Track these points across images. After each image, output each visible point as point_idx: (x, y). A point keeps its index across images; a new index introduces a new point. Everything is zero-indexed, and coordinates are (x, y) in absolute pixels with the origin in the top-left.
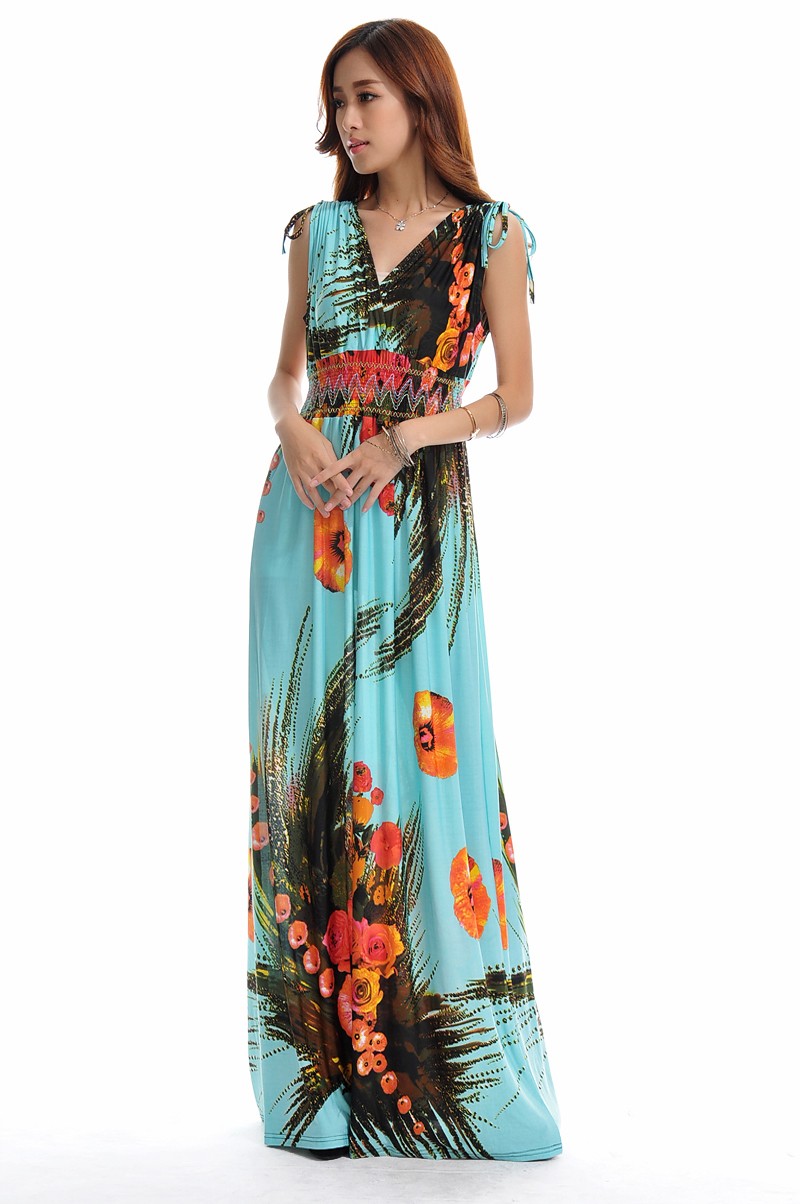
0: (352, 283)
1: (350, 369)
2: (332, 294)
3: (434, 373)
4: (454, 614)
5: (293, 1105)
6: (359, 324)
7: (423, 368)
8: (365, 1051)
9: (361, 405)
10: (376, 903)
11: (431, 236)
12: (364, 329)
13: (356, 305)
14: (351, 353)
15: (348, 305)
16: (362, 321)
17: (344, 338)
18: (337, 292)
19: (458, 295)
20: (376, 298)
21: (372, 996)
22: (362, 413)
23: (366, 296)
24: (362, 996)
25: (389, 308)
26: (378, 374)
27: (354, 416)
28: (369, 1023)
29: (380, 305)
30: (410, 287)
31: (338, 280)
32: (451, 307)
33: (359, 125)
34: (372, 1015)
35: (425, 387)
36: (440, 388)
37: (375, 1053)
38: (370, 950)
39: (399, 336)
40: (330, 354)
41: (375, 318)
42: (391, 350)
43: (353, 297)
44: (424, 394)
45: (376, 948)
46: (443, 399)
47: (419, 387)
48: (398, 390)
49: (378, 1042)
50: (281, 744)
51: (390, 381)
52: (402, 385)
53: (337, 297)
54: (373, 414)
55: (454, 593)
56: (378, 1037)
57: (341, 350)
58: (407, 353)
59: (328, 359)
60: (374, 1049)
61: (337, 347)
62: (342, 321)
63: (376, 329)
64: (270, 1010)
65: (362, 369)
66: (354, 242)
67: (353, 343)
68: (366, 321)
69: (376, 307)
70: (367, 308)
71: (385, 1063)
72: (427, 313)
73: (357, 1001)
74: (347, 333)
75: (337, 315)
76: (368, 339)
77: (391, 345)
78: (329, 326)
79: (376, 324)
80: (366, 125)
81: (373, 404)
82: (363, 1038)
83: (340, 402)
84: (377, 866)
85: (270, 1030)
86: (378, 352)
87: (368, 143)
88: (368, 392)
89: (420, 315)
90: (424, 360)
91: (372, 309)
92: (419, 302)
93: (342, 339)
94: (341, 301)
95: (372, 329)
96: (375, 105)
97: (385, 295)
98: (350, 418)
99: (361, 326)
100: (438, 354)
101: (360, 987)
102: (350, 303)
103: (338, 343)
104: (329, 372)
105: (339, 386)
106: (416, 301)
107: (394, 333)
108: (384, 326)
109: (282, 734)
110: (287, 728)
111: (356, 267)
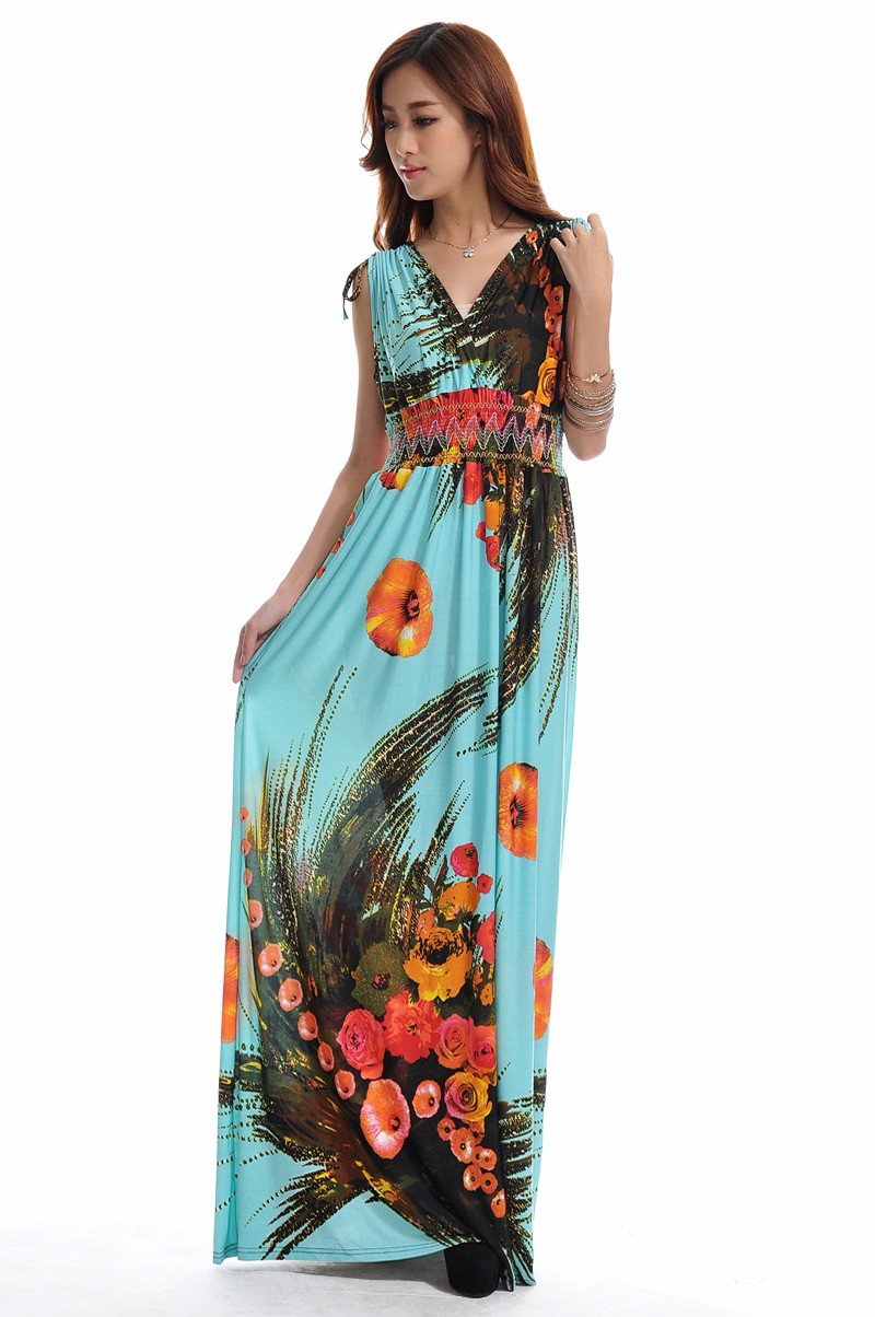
0: (436, 320)
1: (447, 413)
2: (416, 334)
3: (538, 409)
4: (556, 677)
5: (282, 1214)
6: (451, 362)
7: (526, 404)
8: (471, 1163)
9: (462, 451)
10: (484, 1003)
11: (508, 258)
12: (457, 367)
13: (444, 343)
14: (446, 395)
15: (436, 343)
16: (454, 359)
17: (436, 380)
18: (422, 331)
19: (553, 322)
20: (463, 331)
21: (480, 1105)
22: (464, 460)
23: (453, 332)
24: (467, 1103)
25: (484, 340)
26: (479, 415)
27: (455, 464)
28: (476, 1135)
29: (469, 339)
30: (503, 316)
31: (420, 319)
32: (548, 334)
33: (414, 149)
34: (479, 1127)
35: (530, 425)
36: (544, 426)
37: (484, 1171)
38: (476, 1054)
39: (498, 370)
40: (421, 399)
41: (466, 354)
42: (491, 387)
43: (441, 334)
44: (529, 432)
45: (484, 1053)
46: (548, 438)
47: (524, 425)
48: (502, 429)
49: (487, 1159)
50: (294, 814)
51: (492, 420)
52: (505, 425)
53: (422, 337)
54: (478, 459)
55: (557, 653)
56: (486, 1153)
57: (434, 394)
58: (507, 388)
59: (418, 406)
60: (482, 1166)
61: (429, 391)
62: (432, 361)
63: (470, 366)
64: (261, 1108)
65: (460, 411)
66: (422, 281)
67: (446, 384)
68: (458, 358)
69: (465, 342)
70: (456, 344)
71: (495, 1183)
72: (526, 341)
73: (462, 1107)
74: (439, 375)
75: (425, 356)
76: (463, 378)
77: (491, 381)
78: (418, 368)
79: (468, 360)
80: (422, 149)
81: (476, 448)
82: (469, 1149)
83: (437, 450)
84: (485, 961)
85: (259, 1130)
86: (475, 391)
87: (424, 168)
88: (469, 436)
89: (518, 345)
90: (526, 395)
91: (461, 344)
92: (516, 331)
93: (433, 382)
94: (428, 340)
95: (465, 367)
96: (433, 128)
97: (473, 327)
98: (450, 466)
99: (454, 365)
100: (540, 387)
101: (465, 1092)
102: (439, 342)
103: (430, 386)
104: (421, 420)
105: (433, 433)
106: (513, 330)
107: (492, 367)
108: (478, 362)
109: (297, 803)
110: (303, 797)
111: (434, 304)
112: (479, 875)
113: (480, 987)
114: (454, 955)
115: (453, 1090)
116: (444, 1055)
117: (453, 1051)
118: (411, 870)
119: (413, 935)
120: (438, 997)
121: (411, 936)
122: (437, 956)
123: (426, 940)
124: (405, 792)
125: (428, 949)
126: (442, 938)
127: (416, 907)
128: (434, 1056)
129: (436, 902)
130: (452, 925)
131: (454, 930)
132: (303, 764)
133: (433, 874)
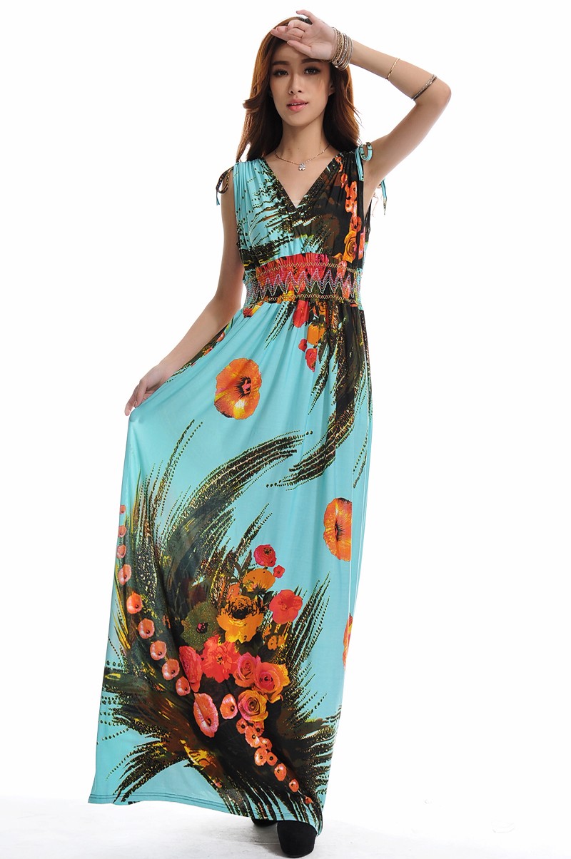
0: (277, 210)
1: (285, 270)
2: (263, 219)
3: (345, 265)
6: (287, 237)
7: (336, 261)
8: (260, 747)
9: (296, 294)
10: (270, 648)
11: (326, 171)
12: (291, 240)
13: (283, 225)
14: (284, 258)
15: (277, 225)
16: (290, 235)
18: (267, 218)
19: (351, 206)
20: (296, 218)
22: (297, 300)
23: (289, 218)
25: (308, 222)
26: (306, 270)
27: (291, 302)
28: (258, 730)
29: (300, 222)
30: (320, 207)
31: (266, 209)
32: (349, 214)
34: (260, 725)
35: (340, 275)
38: (261, 680)
39: (319, 241)
40: (268, 261)
41: (298, 232)
42: (314, 252)
43: (280, 219)
44: (339, 280)
46: (352, 284)
47: (336, 276)
51: (316, 273)
52: (324, 276)
53: (268, 221)
54: (306, 299)
56: (265, 741)
57: (276, 257)
58: (325, 252)
59: (266, 265)
61: (273, 256)
62: (275, 236)
63: (300, 239)
65: (294, 268)
66: (269, 184)
67: (284, 251)
68: (291, 235)
69: (297, 224)
70: (291, 225)
72: (335, 222)
74: (279, 245)
75: (270, 233)
76: (295, 247)
77: (314, 248)
78: (264, 242)
79: (299, 235)
81: (305, 292)
83: (279, 293)
86: (304, 255)
87: (308, 103)
88: (300, 284)
89: (330, 225)
90: (337, 256)
91: (295, 225)
92: (329, 216)
93: (276, 250)
94: (271, 223)
95: (297, 239)
97: (303, 214)
98: (287, 303)
99: (290, 239)
100: (346, 251)
102: (279, 224)
103: (274, 253)
104: (269, 274)
105: (277, 283)
106: (327, 215)
107: (314, 239)
108: (306, 236)
109: (154, 506)
110: (159, 502)
111: (276, 200)
112: (276, 566)
113: (268, 637)
114: (251, 615)
115: (244, 701)
116: (239, 678)
117: (245, 676)
118: (226, 558)
119: (224, 599)
120: (238, 640)
121: (223, 599)
122: (239, 614)
123: (233, 603)
124: (227, 507)
125: (233, 608)
126: (244, 603)
127: (228, 581)
128: (232, 679)
129: (241, 580)
130: (251, 595)
131: (252, 599)
132: (160, 480)
133: (241, 561)
